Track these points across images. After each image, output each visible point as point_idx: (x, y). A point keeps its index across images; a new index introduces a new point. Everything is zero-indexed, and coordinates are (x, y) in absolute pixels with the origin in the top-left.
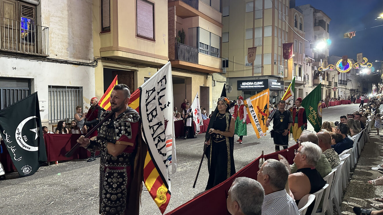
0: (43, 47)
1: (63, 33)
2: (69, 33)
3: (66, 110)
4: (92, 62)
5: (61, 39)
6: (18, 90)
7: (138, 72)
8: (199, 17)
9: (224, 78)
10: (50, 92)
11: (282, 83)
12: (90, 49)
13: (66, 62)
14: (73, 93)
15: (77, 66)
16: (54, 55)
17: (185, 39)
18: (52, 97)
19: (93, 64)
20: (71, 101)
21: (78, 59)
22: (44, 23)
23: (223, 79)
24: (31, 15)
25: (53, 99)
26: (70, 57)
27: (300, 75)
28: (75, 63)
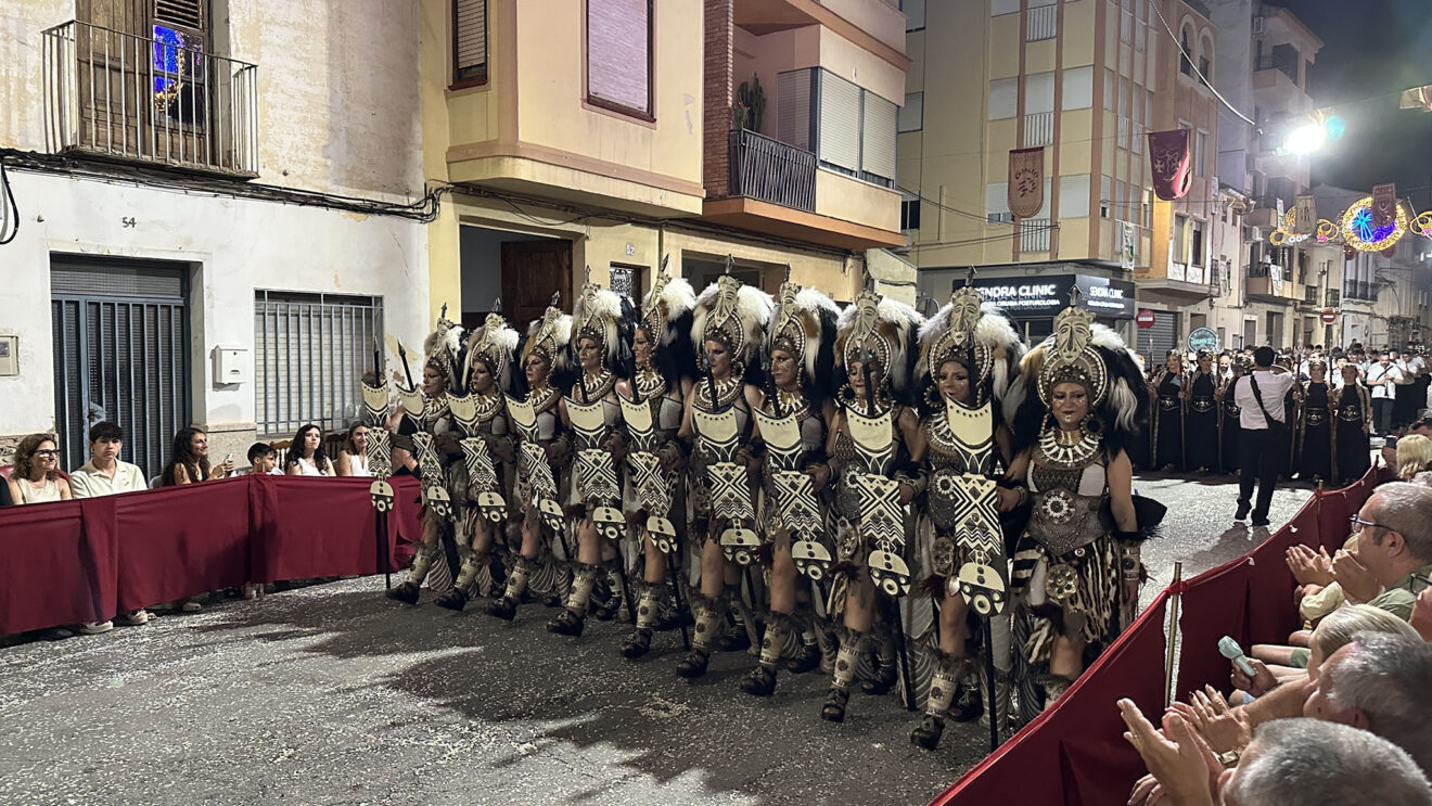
0: (237, 141)
1: (309, 89)
2: (331, 86)
3: (322, 386)
4: (419, 203)
5: (302, 111)
6: (142, 306)
7: (586, 243)
8: (822, 26)
9: (909, 269)
10: (260, 314)
11: (1129, 292)
12: (411, 152)
13: (321, 201)
14: (349, 320)
15: (363, 215)
16: (275, 173)
17: (763, 117)
18: (270, 335)
19: (421, 208)
20: (339, 352)
21: (367, 189)
22: (239, 46)
23: (905, 273)
24: (189, 16)
25: (273, 341)
26: (337, 182)
27: (1197, 261)
28: (355, 205)
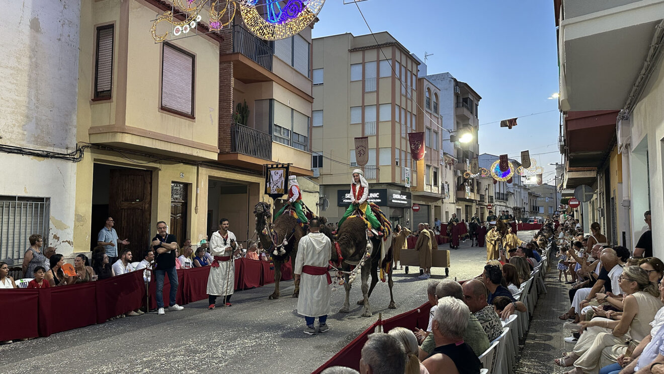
1: (17, 98)
2: (29, 97)
3: (13, 242)
5: (12, 108)
7: (159, 172)
8: (274, 82)
11: (409, 196)
12: (70, 129)
13: (20, 151)
14: (31, 209)
15: (42, 158)
17: (249, 118)
19: (73, 155)
21: (45, 146)
23: (314, 187)
26: (29, 142)
27: (436, 184)
28: (38, 153)
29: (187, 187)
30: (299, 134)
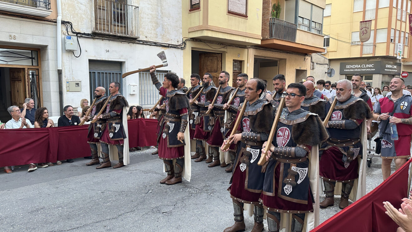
1: (152, 13)
2: (158, 12)
3: (156, 95)
4: (181, 44)
5: (150, 19)
6: (111, 73)
7: (226, 54)
11: (399, 66)
12: (179, 30)
13: (156, 44)
15: (166, 48)
16: (143, 37)
17: (281, 14)
18: (143, 81)
21: (167, 41)
22: (134, 2)
23: (324, 61)
28: (164, 45)
29: (241, 62)
30: (316, 22)
